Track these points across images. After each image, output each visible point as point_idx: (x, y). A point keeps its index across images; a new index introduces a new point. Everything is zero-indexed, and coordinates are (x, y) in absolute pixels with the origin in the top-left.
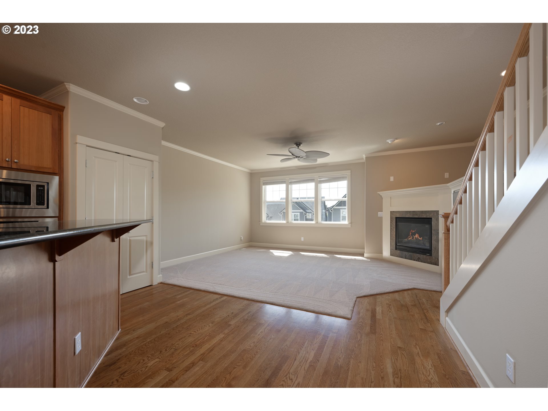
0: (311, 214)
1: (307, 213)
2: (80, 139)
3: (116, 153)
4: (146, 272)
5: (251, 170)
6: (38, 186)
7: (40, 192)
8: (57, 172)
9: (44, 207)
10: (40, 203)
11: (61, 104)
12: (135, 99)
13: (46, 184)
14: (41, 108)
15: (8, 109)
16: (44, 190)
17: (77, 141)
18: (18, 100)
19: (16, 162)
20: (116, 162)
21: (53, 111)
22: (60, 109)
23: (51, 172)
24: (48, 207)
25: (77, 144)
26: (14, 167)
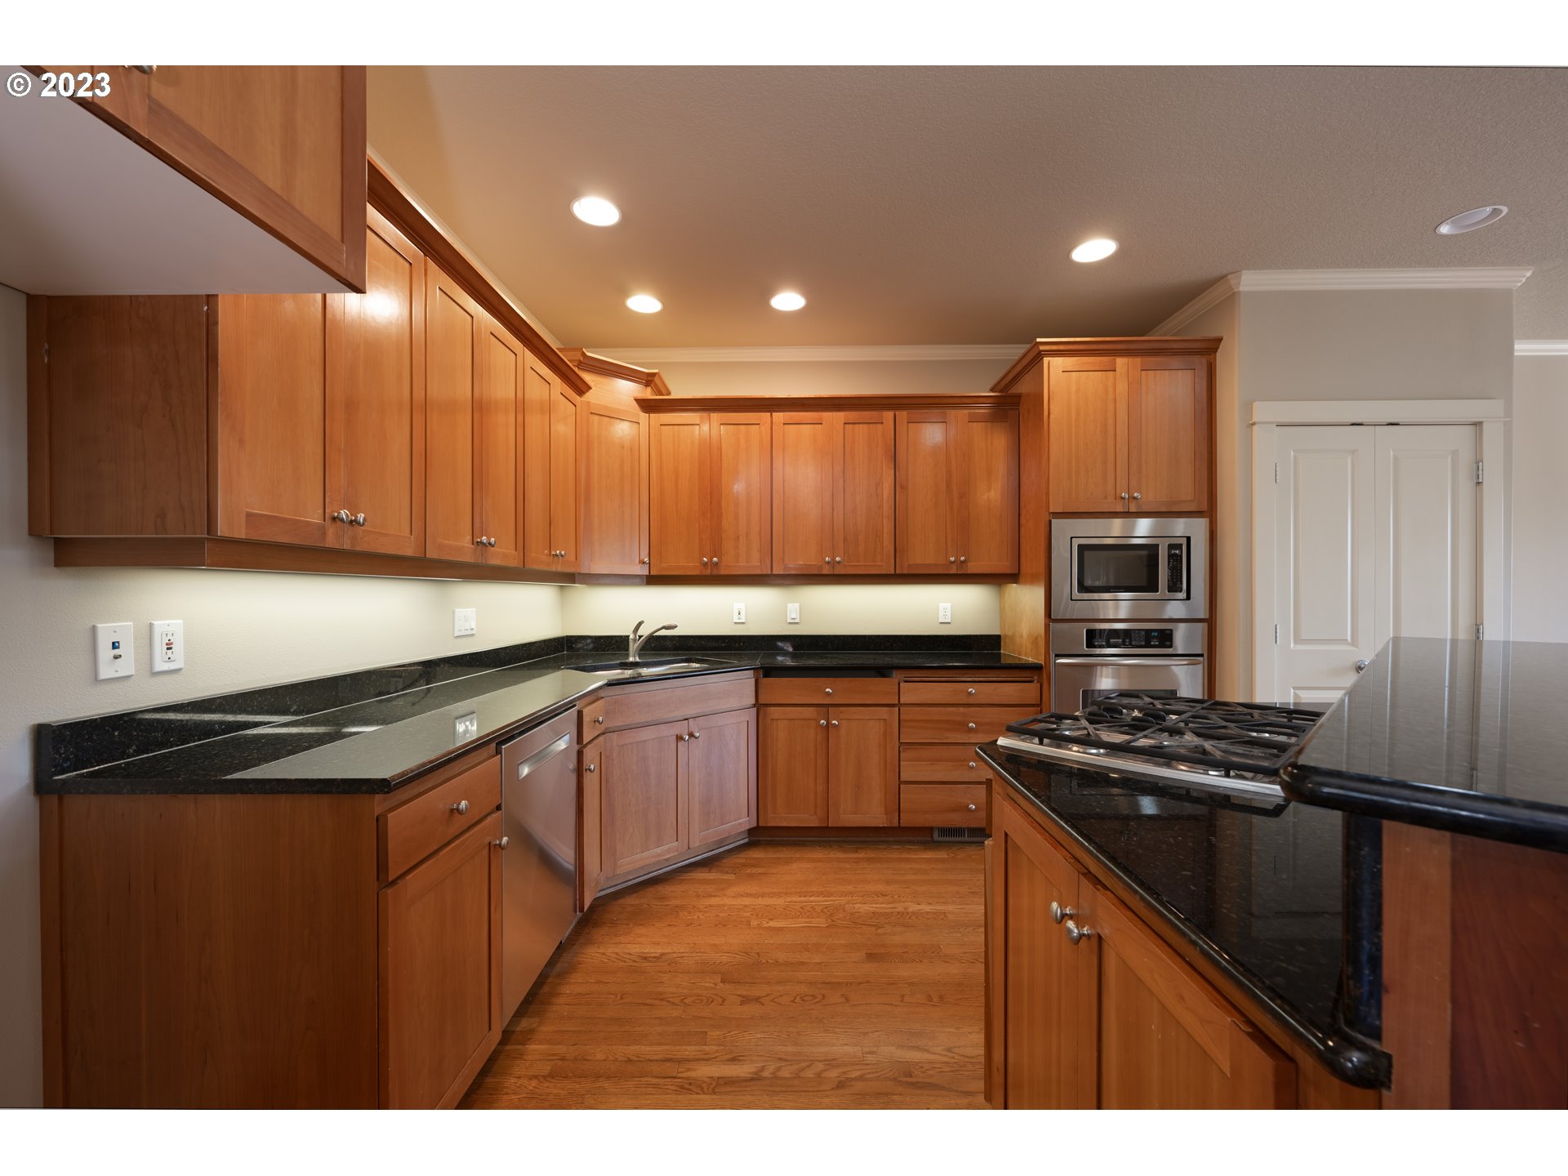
2: (1264, 411)
3: (1353, 425)
6: (1171, 547)
7: (1175, 561)
8: (1204, 507)
9: (1183, 595)
10: (1174, 586)
11: (1213, 334)
12: (1445, 229)
13: (1184, 542)
14: (1175, 362)
15: (1122, 387)
16: (1181, 556)
17: (1255, 419)
18: (1138, 361)
19: (1135, 498)
20: (1353, 452)
21: (1196, 359)
22: (1211, 348)
23: (1192, 508)
24: (1188, 598)
25: (1255, 427)
26: (1133, 509)
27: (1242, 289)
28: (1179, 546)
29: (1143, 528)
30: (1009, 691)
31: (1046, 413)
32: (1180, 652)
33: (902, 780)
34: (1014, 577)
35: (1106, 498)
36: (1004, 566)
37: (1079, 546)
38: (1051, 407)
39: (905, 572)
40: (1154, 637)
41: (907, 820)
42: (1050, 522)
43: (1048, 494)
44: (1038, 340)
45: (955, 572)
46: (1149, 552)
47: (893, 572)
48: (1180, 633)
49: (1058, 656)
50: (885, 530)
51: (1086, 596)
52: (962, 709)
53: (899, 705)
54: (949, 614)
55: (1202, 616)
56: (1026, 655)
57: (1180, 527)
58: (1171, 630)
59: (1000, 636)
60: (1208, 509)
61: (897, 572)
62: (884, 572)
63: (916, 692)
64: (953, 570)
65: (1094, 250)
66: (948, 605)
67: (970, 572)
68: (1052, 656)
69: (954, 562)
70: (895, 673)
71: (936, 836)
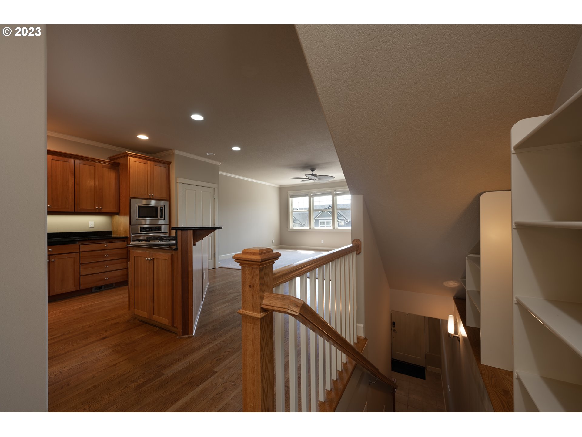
0: (344, 221)
1: (340, 221)
2: (179, 180)
3: (195, 185)
4: (211, 259)
5: (280, 186)
6: (161, 207)
7: (162, 211)
8: (168, 199)
9: (163, 219)
10: (161, 217)
11: (170, 161)
12: (207, 154)
13: (164, 206)
14: (161, 165)
15: (149, 168)
16: (163, 210)
17: (178, 181)
18: (153, 163)
19: (152, 195)
20: (195, 190)
21: (166, 165)
22: (169, 163)
23: (165, 199)
24: (165, 219)
25: (178, 183)
26: (152, 198)
27: (175, 153)
28: (163, 207)
29: (153, 203)
30: (118, 245)
31: (129, 171)
32: (163, 232)
33: (81, 275)
34: (118, 214)
35: (145, 195)
36: (115, 211)
37: (138, 206)
38: (131, 170)
39: (79, 211)
40: (157, 229)
41: (83, 287)
42: (130, 200)
43: (129, 192)
44: (127, 152)
45: (98, 212)
46: (155, 208)
47: (73, 211)
48: (163, 227)
49: (133, 234)
50: (70, 197)
51: (140, 219)
52: (103, 251)
53: (80, 252)
54: (93, 225)
55: (168, 224)
56: (122, 235)
57: (162, 203)
58: (161, 227)
59: (112, 231)
60: (169, 199)
61: (75, 211)
62: (70, 211)
63: (85, 248)
64: (97, 211)
65: (143, 137)
66: (93, 222)
67: (103, 212)
68: (131, 234)
69: (97, 209)
70: (77, 243)
71: (93, 290)
